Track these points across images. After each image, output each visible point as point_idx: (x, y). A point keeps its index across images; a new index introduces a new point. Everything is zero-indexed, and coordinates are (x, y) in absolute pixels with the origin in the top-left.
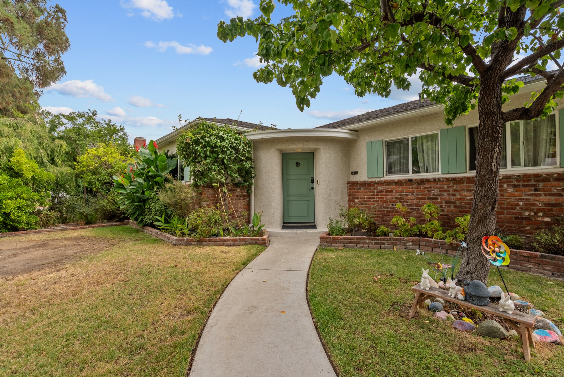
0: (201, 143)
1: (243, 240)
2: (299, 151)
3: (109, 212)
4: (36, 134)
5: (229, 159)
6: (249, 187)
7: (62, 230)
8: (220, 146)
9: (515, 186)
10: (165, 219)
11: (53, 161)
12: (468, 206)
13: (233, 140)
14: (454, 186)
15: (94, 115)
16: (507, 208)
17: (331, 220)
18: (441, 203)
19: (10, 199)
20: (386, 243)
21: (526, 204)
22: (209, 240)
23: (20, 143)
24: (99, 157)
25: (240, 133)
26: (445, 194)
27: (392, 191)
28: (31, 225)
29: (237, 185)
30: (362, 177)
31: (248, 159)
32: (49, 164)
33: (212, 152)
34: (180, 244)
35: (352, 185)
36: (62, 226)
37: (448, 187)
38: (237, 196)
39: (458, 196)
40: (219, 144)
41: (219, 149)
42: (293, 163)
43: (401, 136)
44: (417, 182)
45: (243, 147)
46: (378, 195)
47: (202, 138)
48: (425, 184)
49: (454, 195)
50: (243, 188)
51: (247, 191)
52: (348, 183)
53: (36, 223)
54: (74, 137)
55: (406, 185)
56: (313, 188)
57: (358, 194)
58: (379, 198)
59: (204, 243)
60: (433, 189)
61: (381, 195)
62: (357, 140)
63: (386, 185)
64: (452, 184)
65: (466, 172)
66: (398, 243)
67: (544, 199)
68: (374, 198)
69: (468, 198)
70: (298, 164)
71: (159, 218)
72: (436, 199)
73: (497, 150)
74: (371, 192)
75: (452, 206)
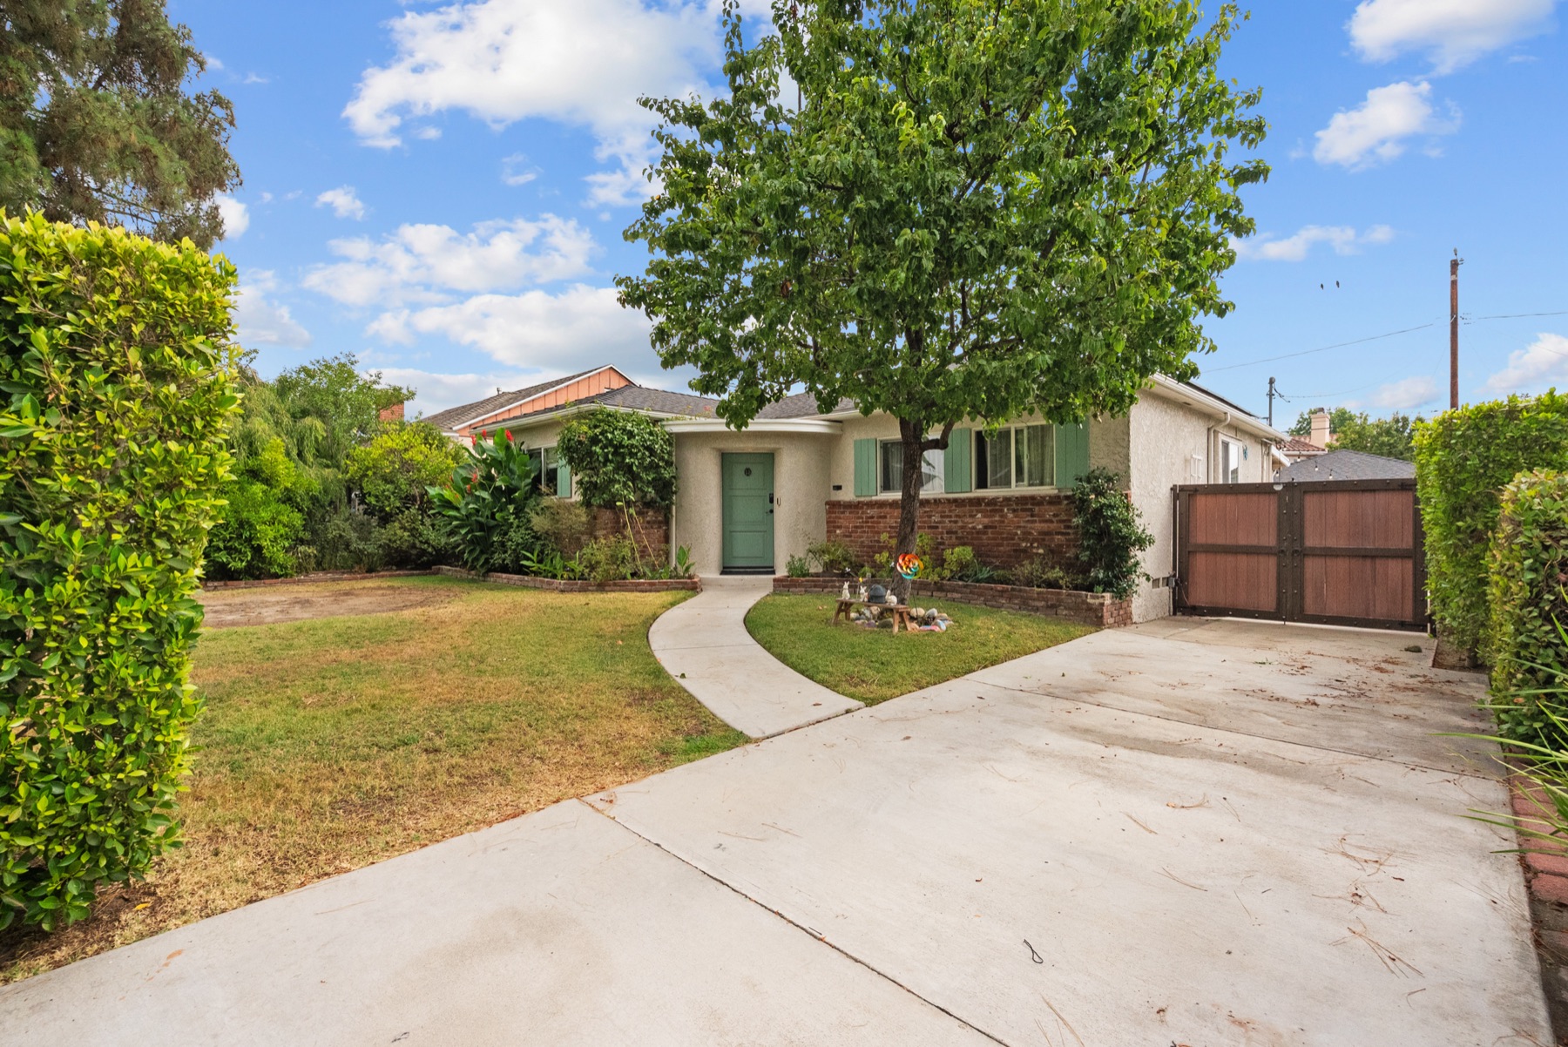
0: (600, 441)
1: (665, 583)
5: (641, 464)
6: (668, 508)
8: (627, 446)
9: (1014, 511)
12: (973, 537)
13: (646, 436)
14: (956, 510)
16: (1007, 539)
17: (792, 557)
21: (1023, 533)
22: (615, 585)
25: (656, 421)
26: (947, 520)
27: (885, 517)
28: (286, 568)
29: (649, 504)
30: (847, 495)
31: (669, 464)
33: (615, 453)
35: (833, 506)
36: (332, 575)
37: (950, 511)
38: (650, 522)
39: (960, 524)
40: (626, 442)
41: (626, 450)
42: (739, 470)
45: (661, 445)
46: (868, 522)
47: (602, 433)
48: (923, 507)
49: (956, 522)
50: (657, 510)
51: (665, 515)
52: (827, 503)
53: (293, 567)
56: (772, 511)
57: (841, 521)
58: (868, 527)
61: (871, 523)
62: (841, 436)
63: (879, 508)
64: (954, 508)
65: (970, 491)
67: (1038, 526)
68: (862, 527)
69: (970, 526)
70: (748, 472)
71: (527, 555)
74: (859, 518)
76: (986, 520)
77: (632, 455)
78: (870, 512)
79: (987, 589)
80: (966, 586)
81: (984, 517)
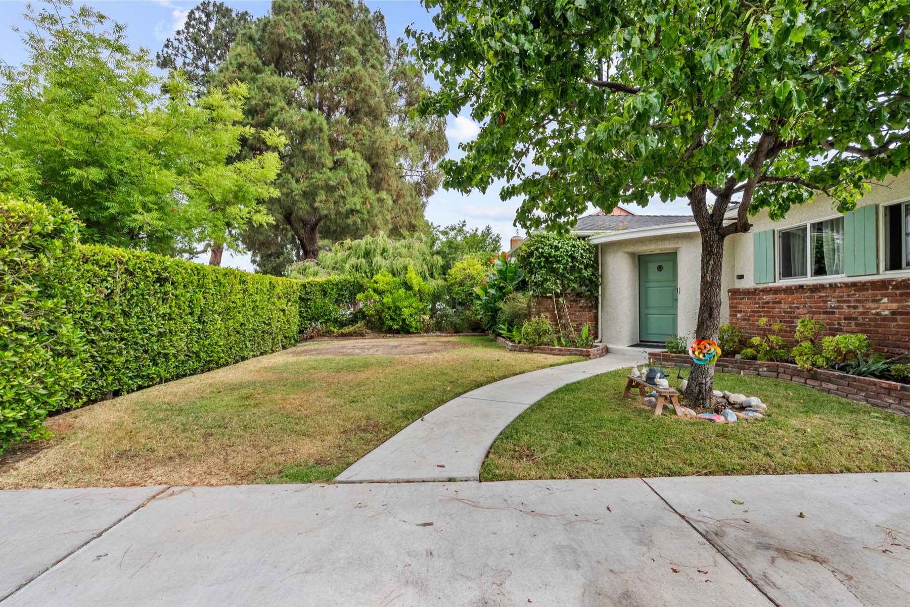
0: (535, 254)
1: (569, 350)
2: (658, 252)
3: (474, 323)
4: (422, 252)
5: (565, 269)
6: (595, 297)
7: (437, 336)
8: (554, 256)
10: (508, 328)
11: (432, 276)
12: (873, 324)
13: (569, 248)
14: (855, 294)
15: (463, 225)
18: (839, 319)
19: (406, 307)
20: (730, 365)
22: (539, 349)
23: (411, 261)
24: (464, 269)
25: (584, 238)
26: (845, 305)
27: (780, 302)
28: (418, 330)
29: (578, 295)
30: (748, 283)
32: (429, 278)
33: (546, 262)
34: (515, 350)
35: (735, 294)
36: (438, 333)
37: (849, 296)
38: (581, 307)
39: (861, 310)
40: (553, 253)
41: (553, 259)
42: (653, 267)
43: (796, 222)
44: (810, 289)
45: (581, 254)
46: (763, 307)
47: (537, 249)
48: (820, 292)
49: (856, 307)
50: (587, 299)
51: (593, 302)
52: (730, 291)
53: (421, 329)
54: (447, 250)
55: (797, 293)
56: (677, 299)
57: (741, 306)
58: (765, 312)
59: (534, 351)
60: (830, 299)
61: (768, 308)
63: (773, 294)
64: (853, 292)
65: (878, 273)
66: (747, 367)
68: (759, 312)
69: (874, 311)
70: (660, 268)
71: (503, 327)
72: (833, 313)
73: (712, 262)
74: (756, 303)
75: (853, 323)
76: (895, 306)
77: (558, 262)
78: (767, 298)
79: (871, 383)
80: (843, 378)
81: (892, 302)
